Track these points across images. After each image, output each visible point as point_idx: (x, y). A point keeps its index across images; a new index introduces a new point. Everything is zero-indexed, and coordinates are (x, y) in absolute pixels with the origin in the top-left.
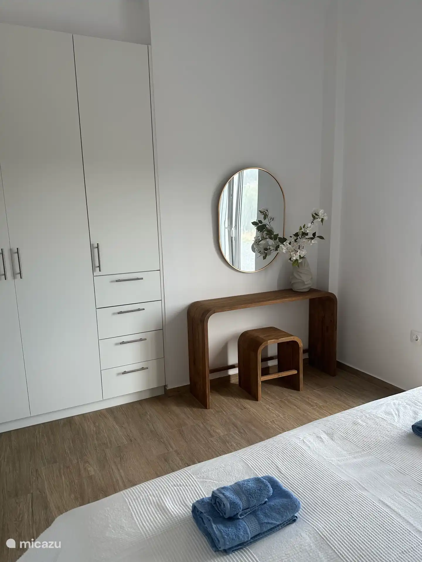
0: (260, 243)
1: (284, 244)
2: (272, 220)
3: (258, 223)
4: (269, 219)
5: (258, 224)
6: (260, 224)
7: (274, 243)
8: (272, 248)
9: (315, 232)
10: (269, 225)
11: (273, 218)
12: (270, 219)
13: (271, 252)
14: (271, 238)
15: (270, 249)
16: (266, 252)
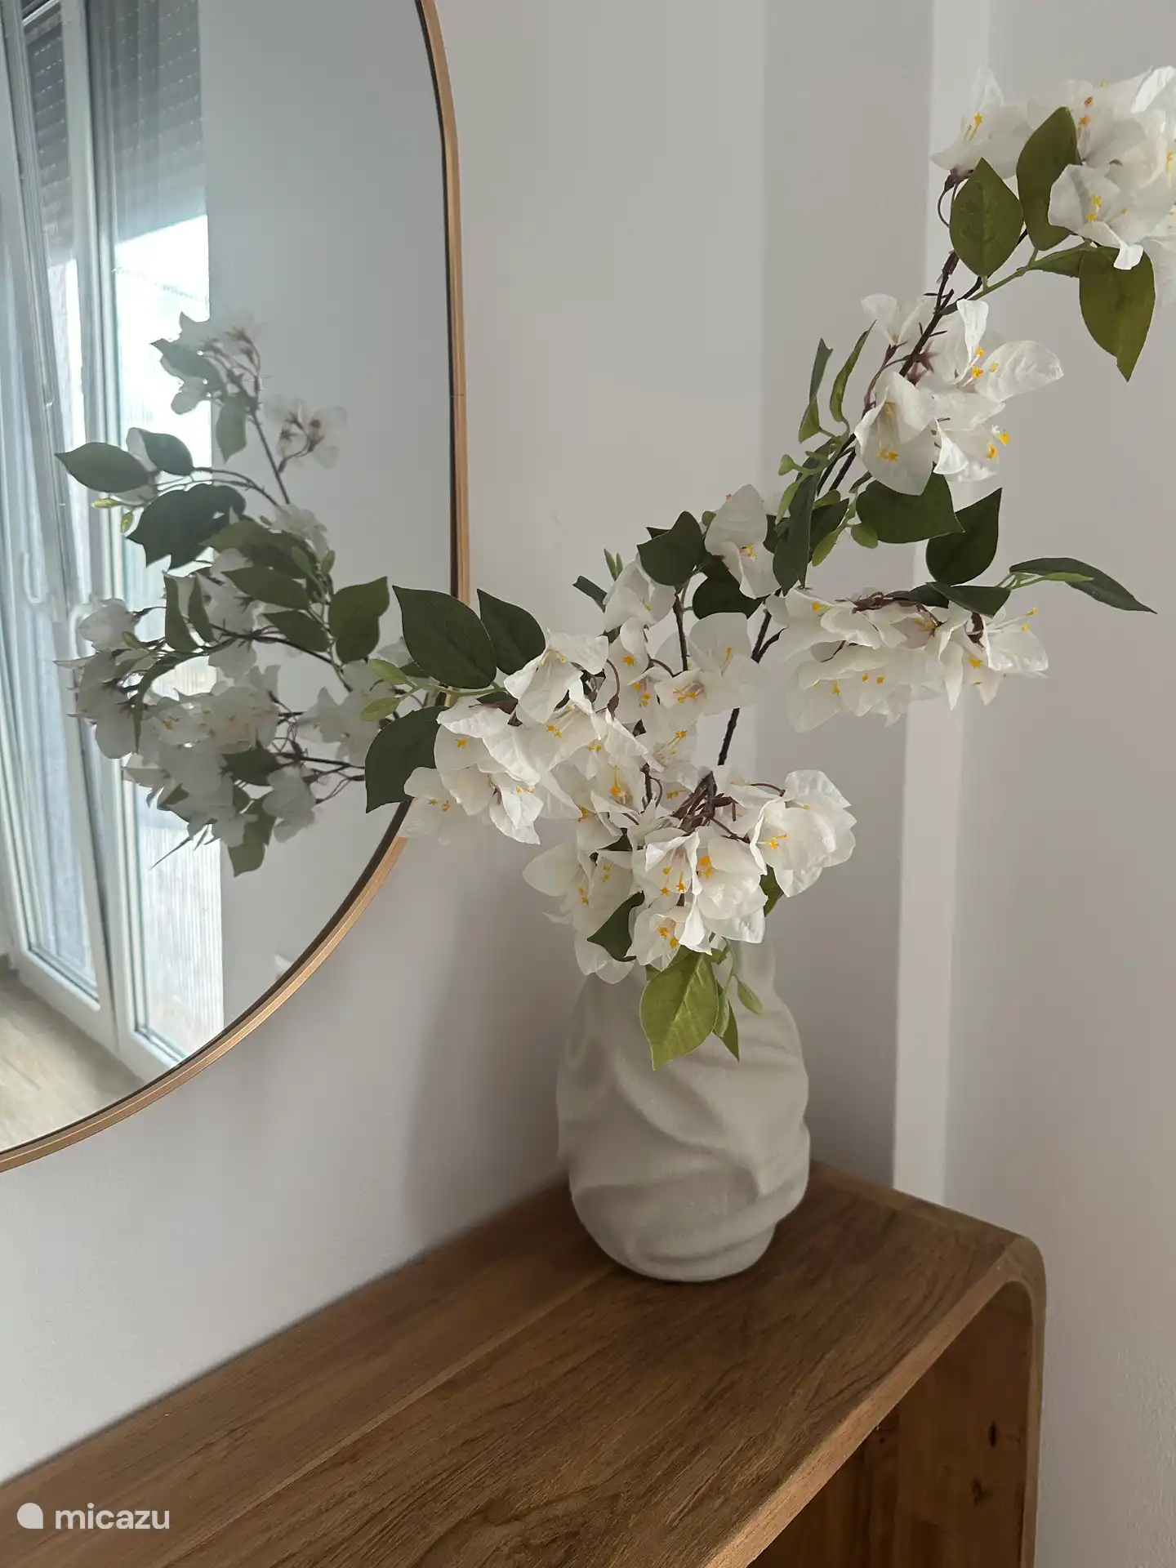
0: (165, 686)
1: (506, 702)
2: (298, 445)
3: (149, 466)
4: (273, 438)
5: (148, 478)
6: (167, 482)
7: (339, 695)
8: (330, 751)
9: (1000, 489)
10: (281, 501)
11: (316, 424)
12: (285, 435)
13: (318, 789)
14: (304, 637)
15: (298, 756)
16: (254, 792)
